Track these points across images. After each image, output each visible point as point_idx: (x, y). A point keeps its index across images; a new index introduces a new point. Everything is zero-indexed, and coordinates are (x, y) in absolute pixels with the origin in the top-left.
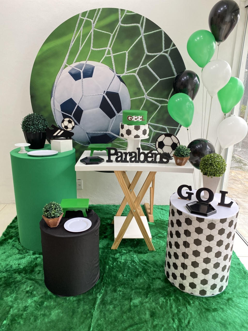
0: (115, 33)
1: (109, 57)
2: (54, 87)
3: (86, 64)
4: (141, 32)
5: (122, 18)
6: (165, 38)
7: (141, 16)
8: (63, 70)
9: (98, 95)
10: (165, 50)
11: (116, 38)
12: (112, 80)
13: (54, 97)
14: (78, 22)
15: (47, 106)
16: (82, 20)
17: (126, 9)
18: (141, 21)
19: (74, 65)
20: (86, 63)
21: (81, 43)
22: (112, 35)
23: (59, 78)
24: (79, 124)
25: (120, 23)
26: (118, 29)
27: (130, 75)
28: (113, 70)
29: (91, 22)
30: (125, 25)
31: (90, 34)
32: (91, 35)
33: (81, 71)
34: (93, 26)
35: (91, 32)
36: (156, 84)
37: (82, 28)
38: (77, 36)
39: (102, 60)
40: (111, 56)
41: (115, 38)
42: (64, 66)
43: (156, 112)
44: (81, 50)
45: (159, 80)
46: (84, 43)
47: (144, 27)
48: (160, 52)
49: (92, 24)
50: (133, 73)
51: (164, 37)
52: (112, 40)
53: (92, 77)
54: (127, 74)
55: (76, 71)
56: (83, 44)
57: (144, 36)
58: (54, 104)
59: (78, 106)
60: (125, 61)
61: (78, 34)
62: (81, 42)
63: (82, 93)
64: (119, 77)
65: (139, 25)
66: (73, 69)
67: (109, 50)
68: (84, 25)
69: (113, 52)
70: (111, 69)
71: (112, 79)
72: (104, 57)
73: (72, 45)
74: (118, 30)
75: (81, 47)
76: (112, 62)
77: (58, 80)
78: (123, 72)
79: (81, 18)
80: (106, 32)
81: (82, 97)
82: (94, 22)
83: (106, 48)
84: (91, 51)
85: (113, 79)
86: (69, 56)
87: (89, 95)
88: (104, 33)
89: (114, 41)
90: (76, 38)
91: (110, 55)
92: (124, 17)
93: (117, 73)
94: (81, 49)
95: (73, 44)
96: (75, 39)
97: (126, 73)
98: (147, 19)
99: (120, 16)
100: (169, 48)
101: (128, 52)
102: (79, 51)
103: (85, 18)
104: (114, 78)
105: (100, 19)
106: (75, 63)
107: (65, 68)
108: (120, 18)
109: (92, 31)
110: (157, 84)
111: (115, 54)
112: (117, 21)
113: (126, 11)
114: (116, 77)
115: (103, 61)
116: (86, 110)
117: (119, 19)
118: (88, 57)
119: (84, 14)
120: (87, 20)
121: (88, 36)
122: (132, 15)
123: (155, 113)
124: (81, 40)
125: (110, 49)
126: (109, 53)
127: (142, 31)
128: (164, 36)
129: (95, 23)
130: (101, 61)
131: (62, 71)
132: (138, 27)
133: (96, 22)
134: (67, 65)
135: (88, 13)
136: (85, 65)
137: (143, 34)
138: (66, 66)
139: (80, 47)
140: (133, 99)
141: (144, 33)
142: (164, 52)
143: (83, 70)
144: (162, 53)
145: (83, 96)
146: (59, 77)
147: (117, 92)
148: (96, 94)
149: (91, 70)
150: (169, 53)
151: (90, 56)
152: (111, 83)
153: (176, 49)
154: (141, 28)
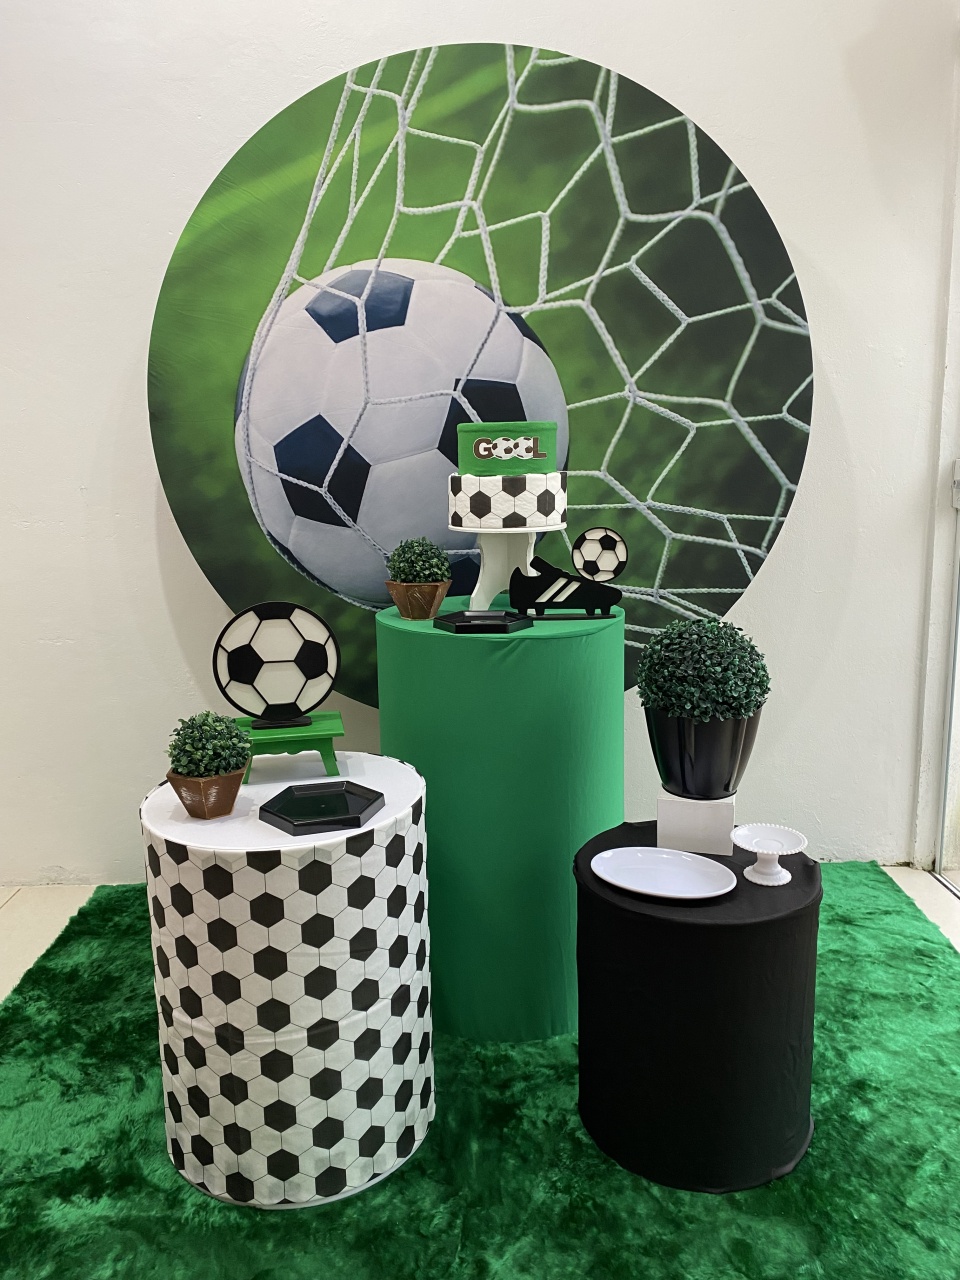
0: (492, 140)
1: (470, 238)
2: (249, 374)
3: (377, 272)
4: (601, 132)
5: (522, 79)
6: (698, 150)
7: (599, 68)
8: (285, 303)
9: (432, 396)
10: (702, 197)
11: (499, 162)
12: (489, 333)
13: (248, 415)
14: (340, 107)
15: (219, 454)
16: (356, 99)
17: (536, 44)
18: (599, 87)
19: (327, 278)
20: (380, 269)
21: (353, 189)
22: (481, 150)
23: (267, 336)
24: (355, 521)
25: (513, 102)
26: (506, 125)
27: (562, 309)
28: (491, 290)
29: (394, 102)
30: (536, 108)
31: (390, 150)
32: (397, 155)
33: (360, 303)
34: (404, 119)
35: (397, 143)
36: (671, 340)
37: (356, 129)
38: (339, 159)
39: (445, 251)
40: (479, 236)
41: (494, 162)
42: (288, 286)
43: (676, 457)
44: (355, 215)
45: (686, 320)
46: (368, 189)
47: (610, 112)
48: (684, 209)
49: (400, 112)
50: (574, 298)
51: (698, 147)
52: (481, 171)
53: (403, 324)
54: (548, 306)
55: (338, 302)
56: (365, 194)
57: (614, 146)
58: (248, 443)
59: (349, 445)
60: (540, 250)
61: (343, 153)
62: (354, 183)
63: (364, 391)
64: (516, 318)
65: (592, 105)
66: (324, 295)
67: (470, 210)
68: (366, 117)
69: (486, 220)
70: (481, 287)
71: (488, 329)
72: (452, 240)
73: (320, 198)
74: (505, 131)
75: (356, 203)
76: (484, 257)
77: (264, 342)
78: (532, 298)
79: (353, 91)
80: (456, 140)
81: (364, 409)
82: (408, 102)
83: (458, 203)
84: (398, 219)
85: (491, 329)
86: (307, 243)
87: (393, 400)
88: (447, 142)
89: (489, 175)
90: (333, 171)
91: (476, 232)
92: (527, 78)
93: (506, 304)
94: (354, 211)
95: (322, 192)
96: (331, 175)
97: (545, 302)
98: (622, 80)
99: (514, 73)
100: (719, 190)
101: (551, 216)
102: (349, 223)
103: (372, 90)
104: (494, 324)
105: (429, 92)
106: (332, 268)
107: (290, 292)
108: (510, 79)
109: (399, 137)
110: (676, 340)
111: (498, 226)
112: (501, 92)
113: (534, 51)
114: (504, 317)
115: (447, 255)
116: (378, 461)
117: (510, 87)
118: (385, 244)
119: (364, 74)
120: (380, 96)
121: (383, 161)
122: (560, 65)
123: (673, 461)
124: (354, 178)
125: (476, 205)
126: (471, 222)
127: (605, 126)
128: (695, 143)
129: (411, 107)
130: (441, 256)
131: (279, 306)
132: (586, 112)
133: (413, 101)
134: (302, 280)
135: (380, 68)
136: (373, 275)
137: (607, 141)
138: (295, 286)
139: (352, 204)
140: (577, 404)
141: (613, 136)
142: (700, 207)
143: (364, 296)
144: (689, 212)
145: (366, 404)
146: (269, 330)
147: (511, 379)
148: (424, 395)
149: (399, 298)
150: (718, 209)
151: (392, 238)
152: (483, 345)
153: (750, 191)
154: (601, 116)
